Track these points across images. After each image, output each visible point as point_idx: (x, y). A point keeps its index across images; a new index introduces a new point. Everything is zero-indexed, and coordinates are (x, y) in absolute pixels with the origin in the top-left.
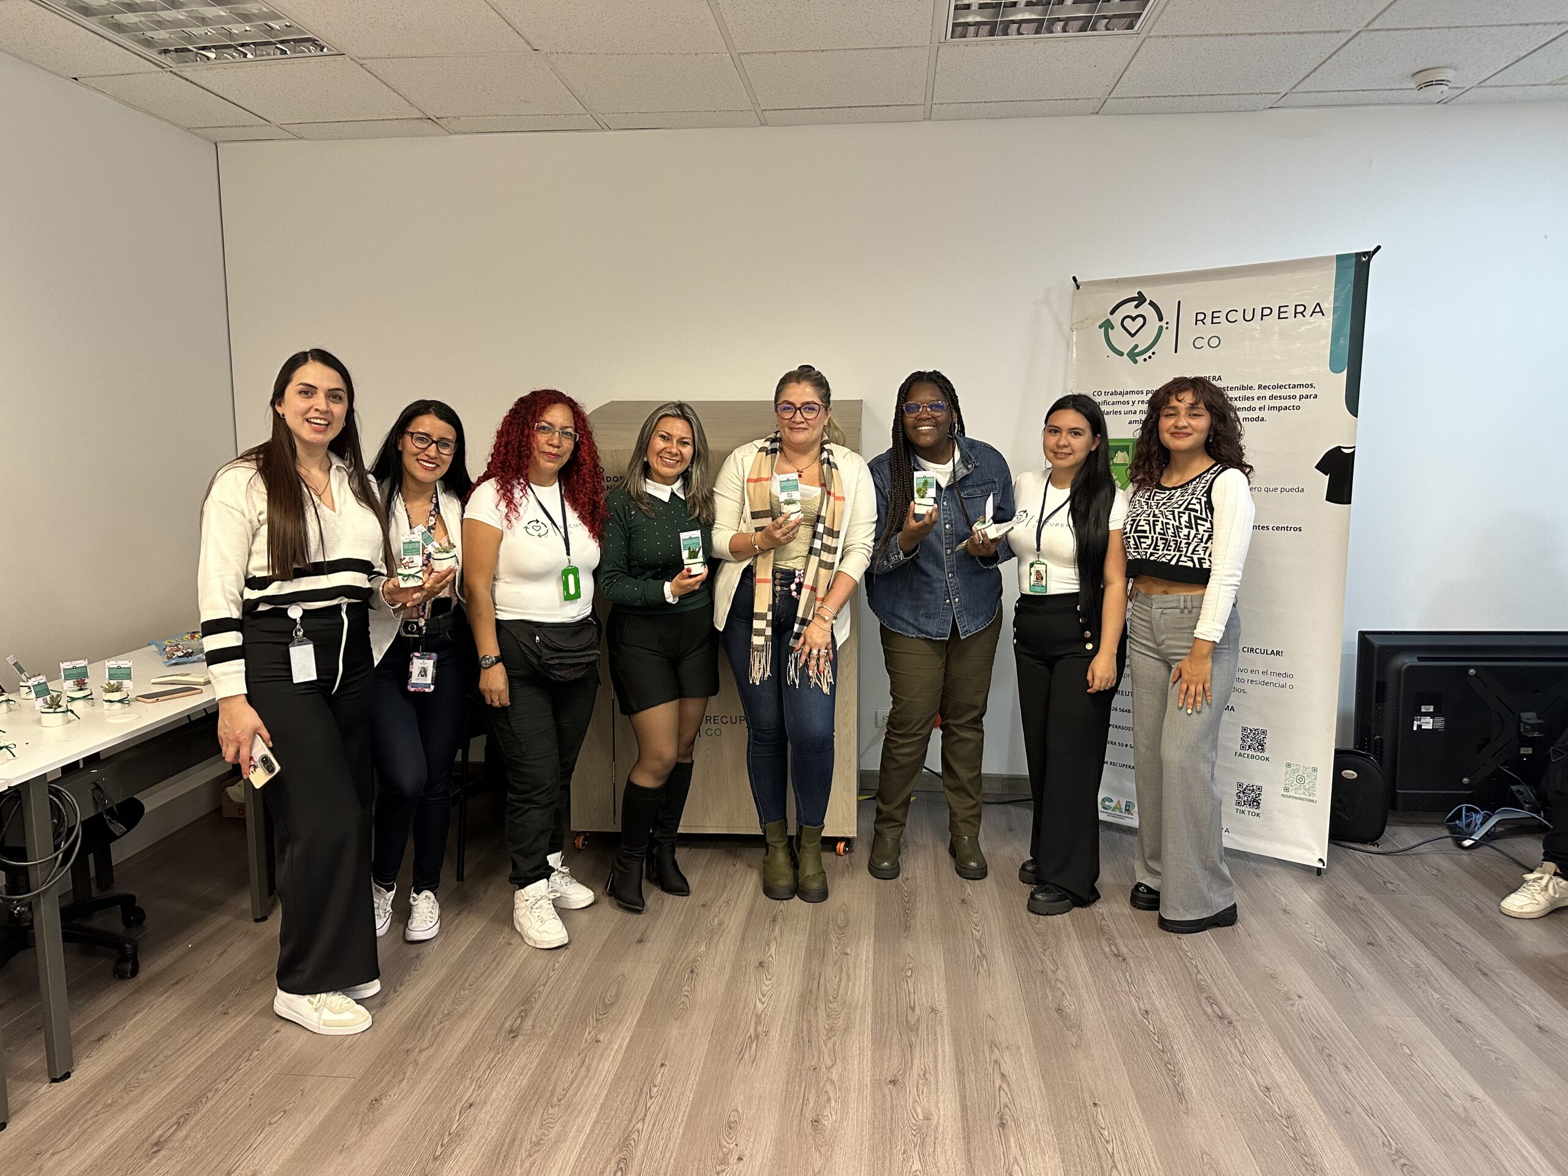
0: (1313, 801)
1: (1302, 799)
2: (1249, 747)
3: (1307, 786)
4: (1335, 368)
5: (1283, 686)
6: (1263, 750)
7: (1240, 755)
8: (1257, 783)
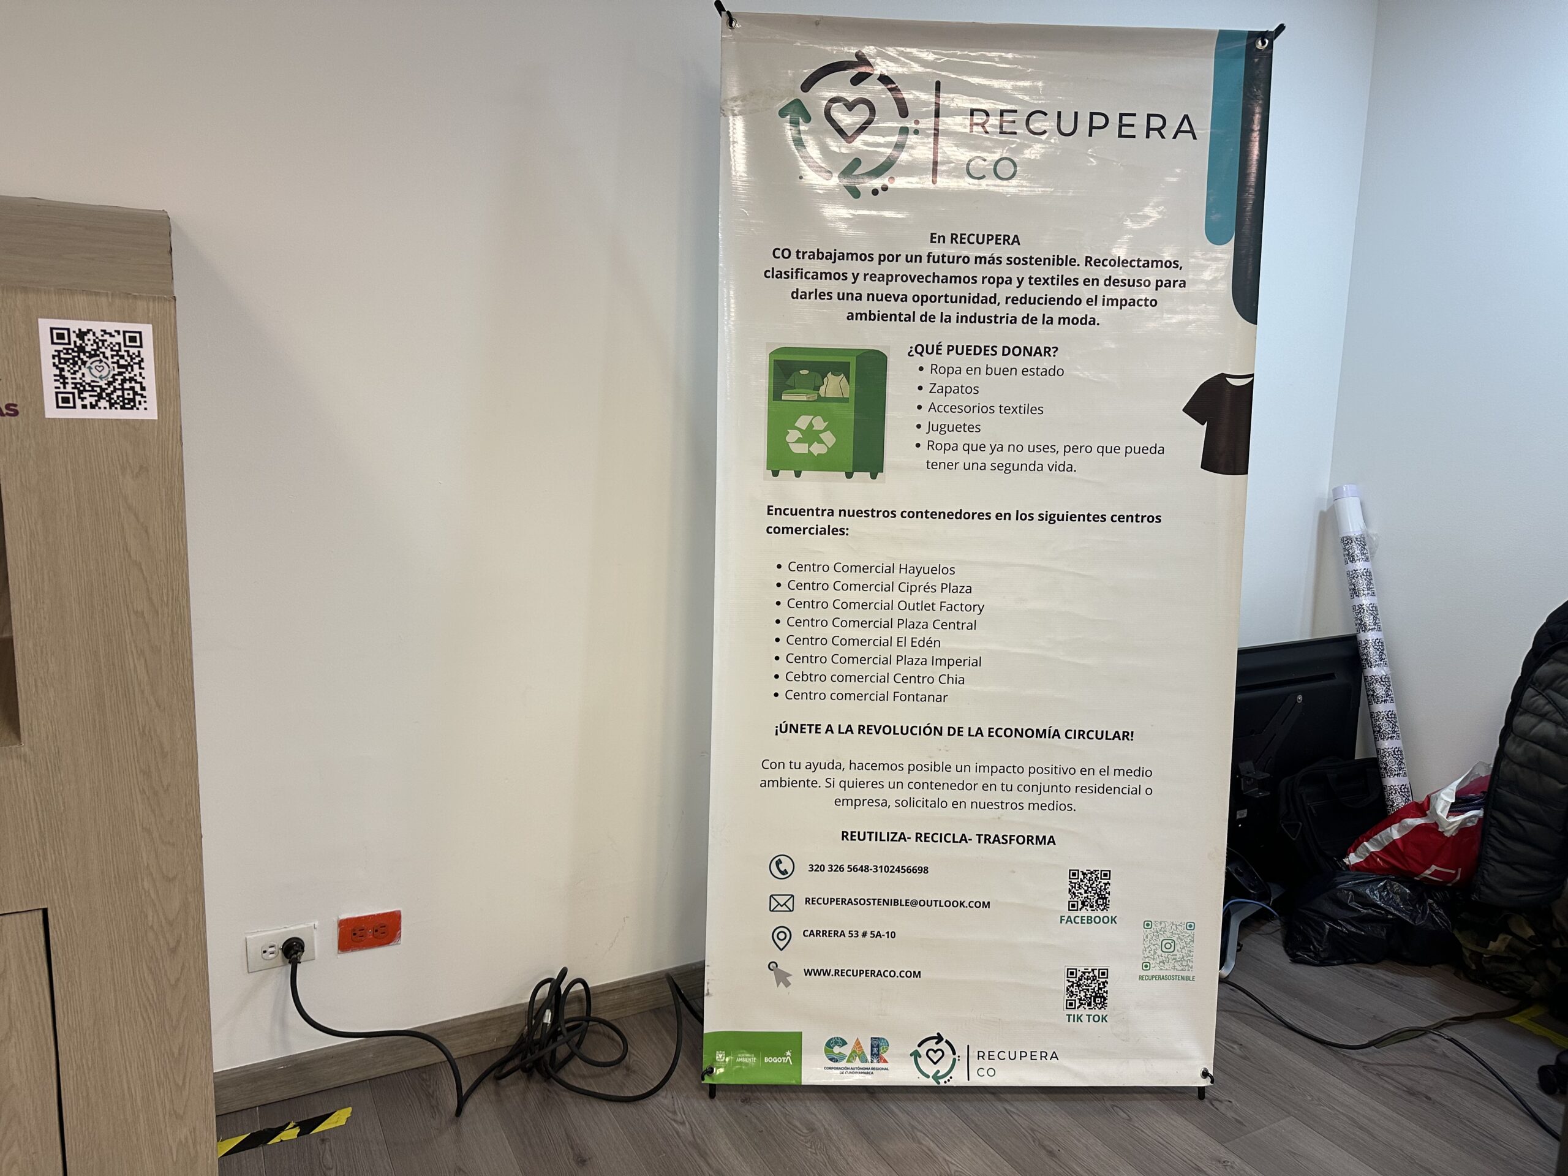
0: (1187, 978)
1: (1172, 978)
2: (1083, 903)
3: (1179, 956)
4: (1214, 236)
5: (1136, 791)
6: (1106, 906)
7: (1069, 920)
8: (1099, 965)
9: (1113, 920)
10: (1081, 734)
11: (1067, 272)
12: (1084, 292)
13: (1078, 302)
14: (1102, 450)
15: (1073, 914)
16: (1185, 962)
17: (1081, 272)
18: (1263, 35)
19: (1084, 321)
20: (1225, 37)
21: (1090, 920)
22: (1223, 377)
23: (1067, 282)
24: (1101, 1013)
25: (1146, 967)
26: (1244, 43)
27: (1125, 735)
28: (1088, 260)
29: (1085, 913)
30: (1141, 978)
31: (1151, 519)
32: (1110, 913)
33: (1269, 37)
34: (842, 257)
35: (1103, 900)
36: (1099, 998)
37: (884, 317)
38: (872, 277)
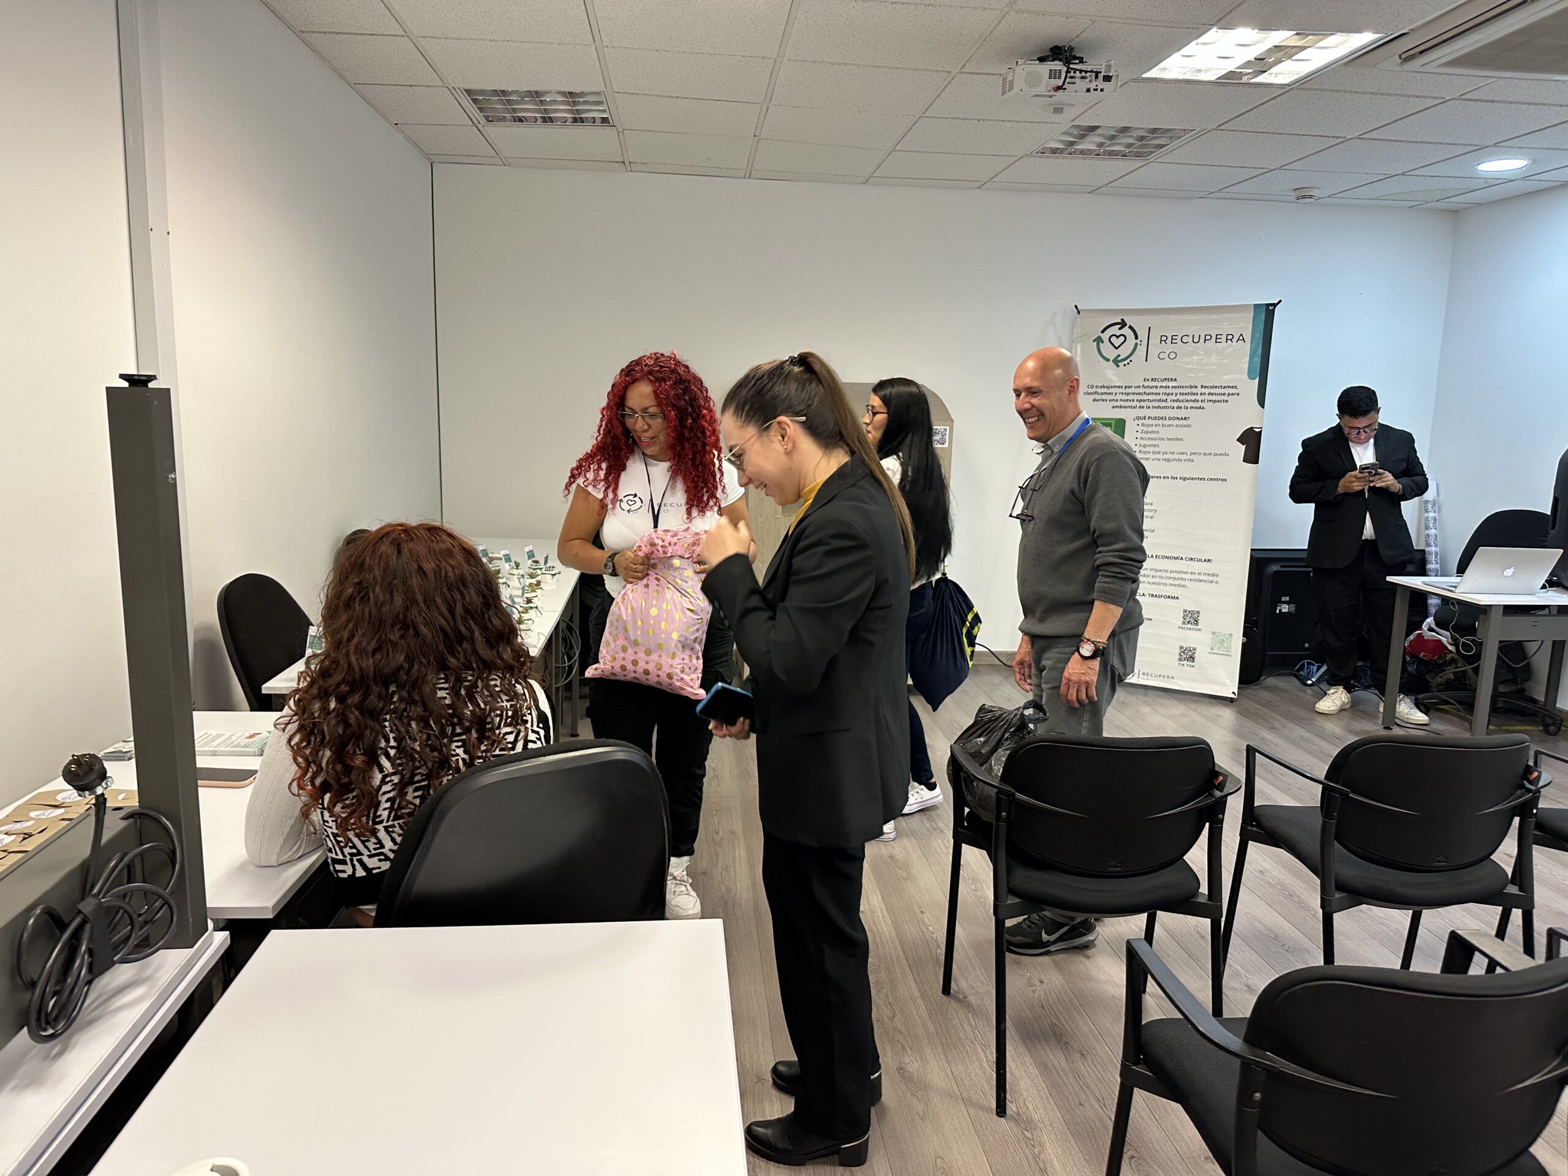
0: (1229, 655)
1: (1223, 654)
2: (1188, 622)
3: (1226, 646)
4: (1251, 378)
5: (1212, 582)
6: (1197, 624)
7: (1182, 628)
8: (1193, 646)
9: (1200, 630)
10: (1191, 559)
11: (1194, 390)
12: (1199, 398)
13: (1198, 401)
14: (1205, 454)
15: (1184, 626)
16: (1228, 649)
17: (1199, 390)
18: (1271, 305)
19: (1200, 408)
20: (1256, 306)
21: (1190, 629)
22: (1252, 428)
23: (1194, 394)
24: (1192, 664)
25: (1212, 649)
26: (1264, 309)
27: (1209, 560)
28: (1202, 387)
29: (1189, 626)
30: (1210, 653)
31: (1222, 480)
32: (1198, 627)
33: (1275, 305)
34: (1112, 387)
35: (1196, 622)
36: (1192, 658)
37: (1125, 407)
38: (1122, 393)
